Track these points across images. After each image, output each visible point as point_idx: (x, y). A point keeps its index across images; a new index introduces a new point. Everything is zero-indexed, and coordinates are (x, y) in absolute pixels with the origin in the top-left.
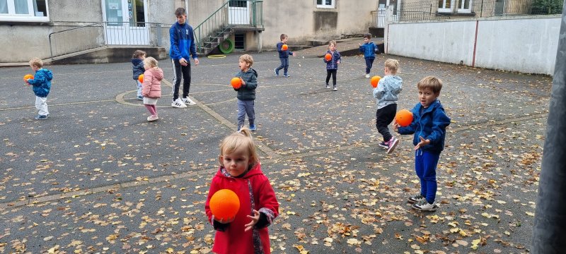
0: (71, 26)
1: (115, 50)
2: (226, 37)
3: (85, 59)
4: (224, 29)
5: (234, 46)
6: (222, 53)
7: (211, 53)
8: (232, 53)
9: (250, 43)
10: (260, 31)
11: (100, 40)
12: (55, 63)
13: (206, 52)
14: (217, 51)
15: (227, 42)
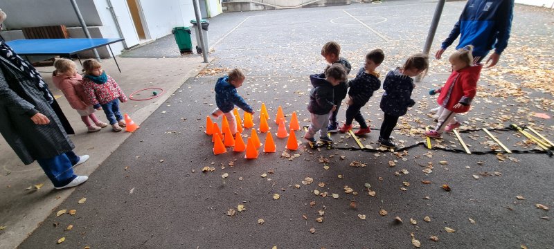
3: (314, 5)
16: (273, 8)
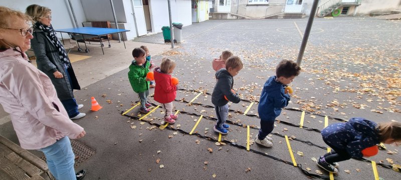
0: (275, 5)
1: (286, 14)
2: (336, 9)
3: (275, 17)
4: (338, 5)
5: (341, 13)
6: (332, 16)
7: (325, 16)
8: (338, 16)
9: (350, 12)
10: (358, 6)
11: (282, 10)
12: (266, 18)
13: (324, 15)
14: (330, 15)
15: (337, 11)
16: (243, 18)
